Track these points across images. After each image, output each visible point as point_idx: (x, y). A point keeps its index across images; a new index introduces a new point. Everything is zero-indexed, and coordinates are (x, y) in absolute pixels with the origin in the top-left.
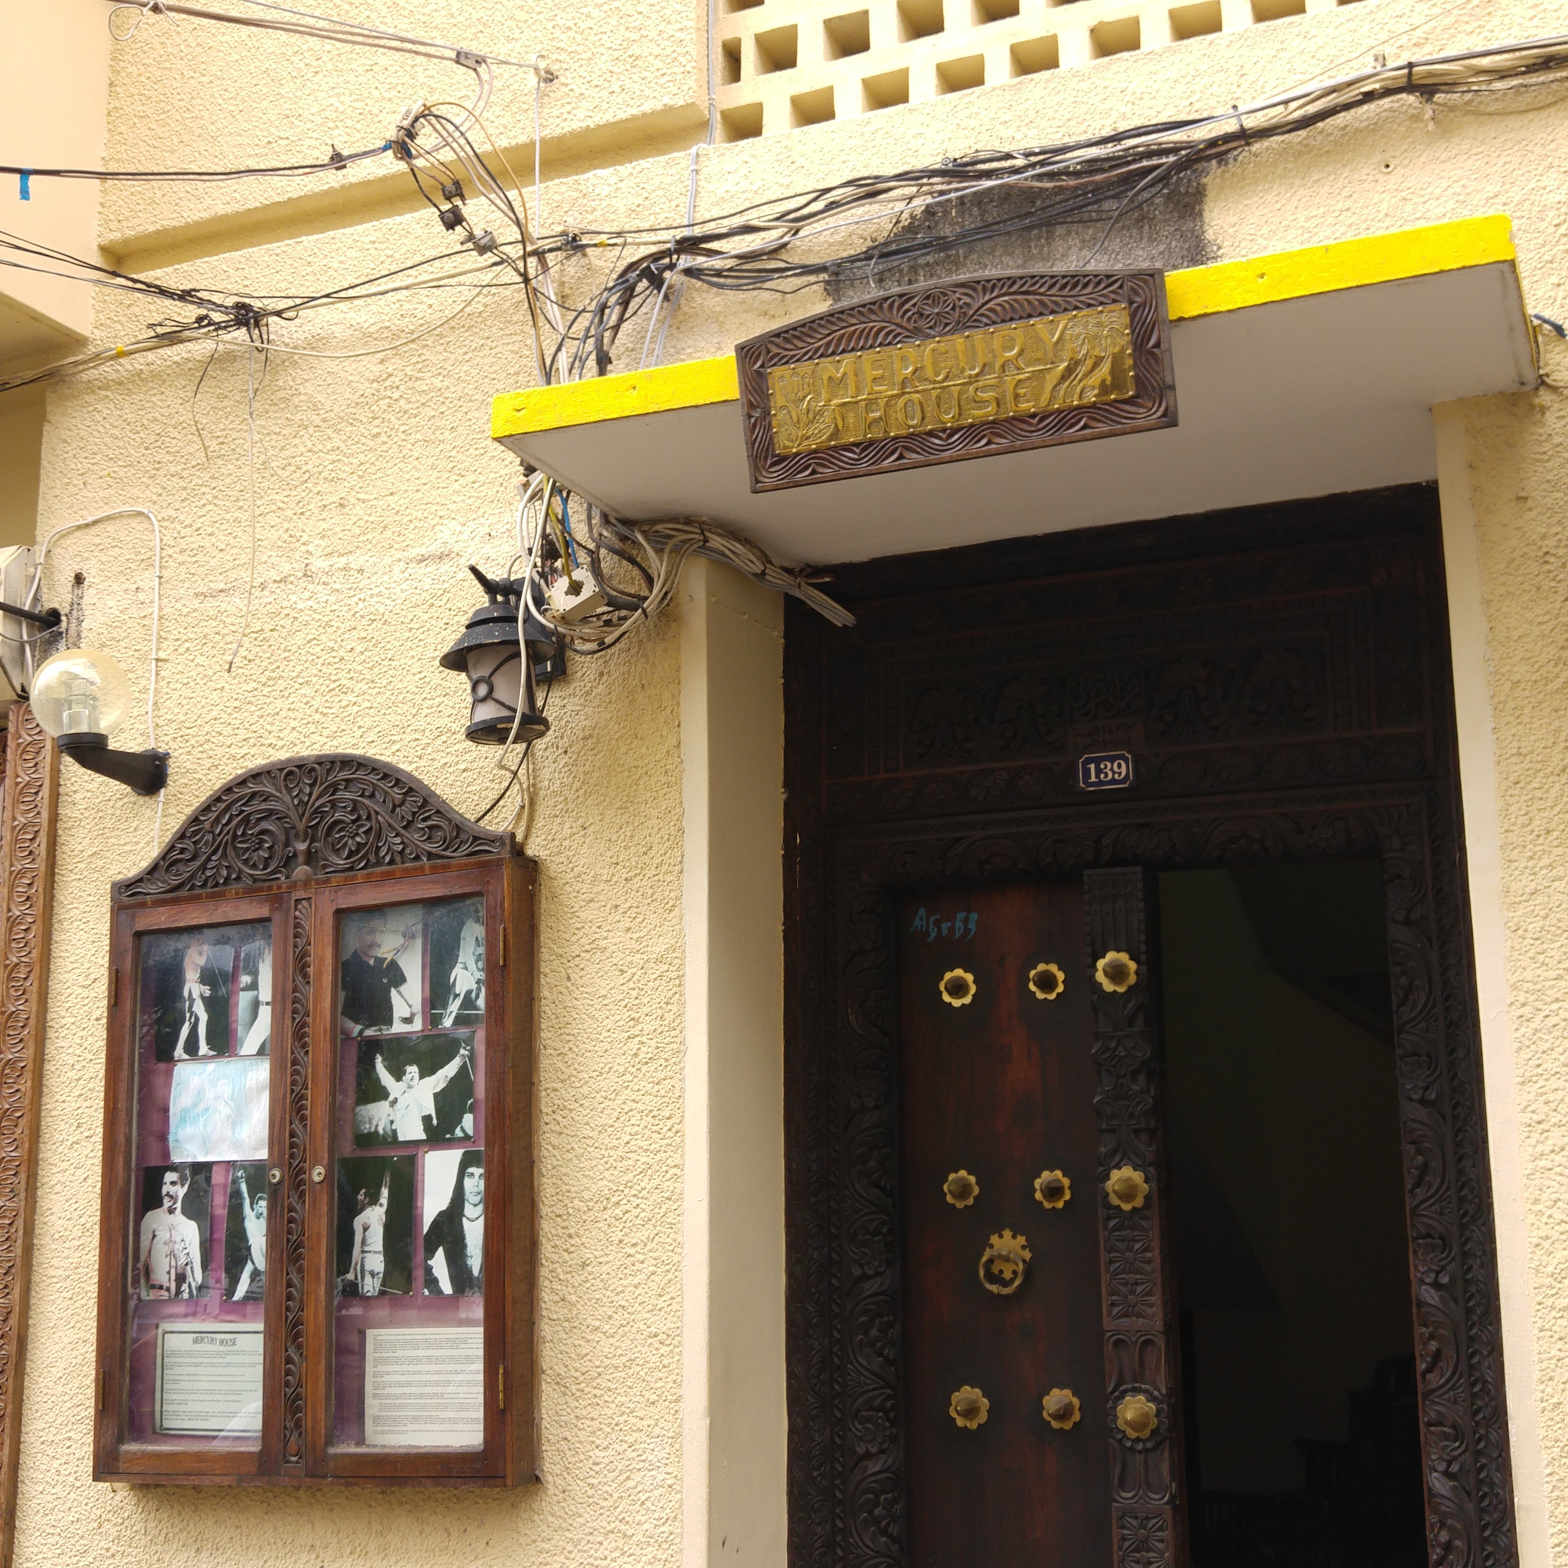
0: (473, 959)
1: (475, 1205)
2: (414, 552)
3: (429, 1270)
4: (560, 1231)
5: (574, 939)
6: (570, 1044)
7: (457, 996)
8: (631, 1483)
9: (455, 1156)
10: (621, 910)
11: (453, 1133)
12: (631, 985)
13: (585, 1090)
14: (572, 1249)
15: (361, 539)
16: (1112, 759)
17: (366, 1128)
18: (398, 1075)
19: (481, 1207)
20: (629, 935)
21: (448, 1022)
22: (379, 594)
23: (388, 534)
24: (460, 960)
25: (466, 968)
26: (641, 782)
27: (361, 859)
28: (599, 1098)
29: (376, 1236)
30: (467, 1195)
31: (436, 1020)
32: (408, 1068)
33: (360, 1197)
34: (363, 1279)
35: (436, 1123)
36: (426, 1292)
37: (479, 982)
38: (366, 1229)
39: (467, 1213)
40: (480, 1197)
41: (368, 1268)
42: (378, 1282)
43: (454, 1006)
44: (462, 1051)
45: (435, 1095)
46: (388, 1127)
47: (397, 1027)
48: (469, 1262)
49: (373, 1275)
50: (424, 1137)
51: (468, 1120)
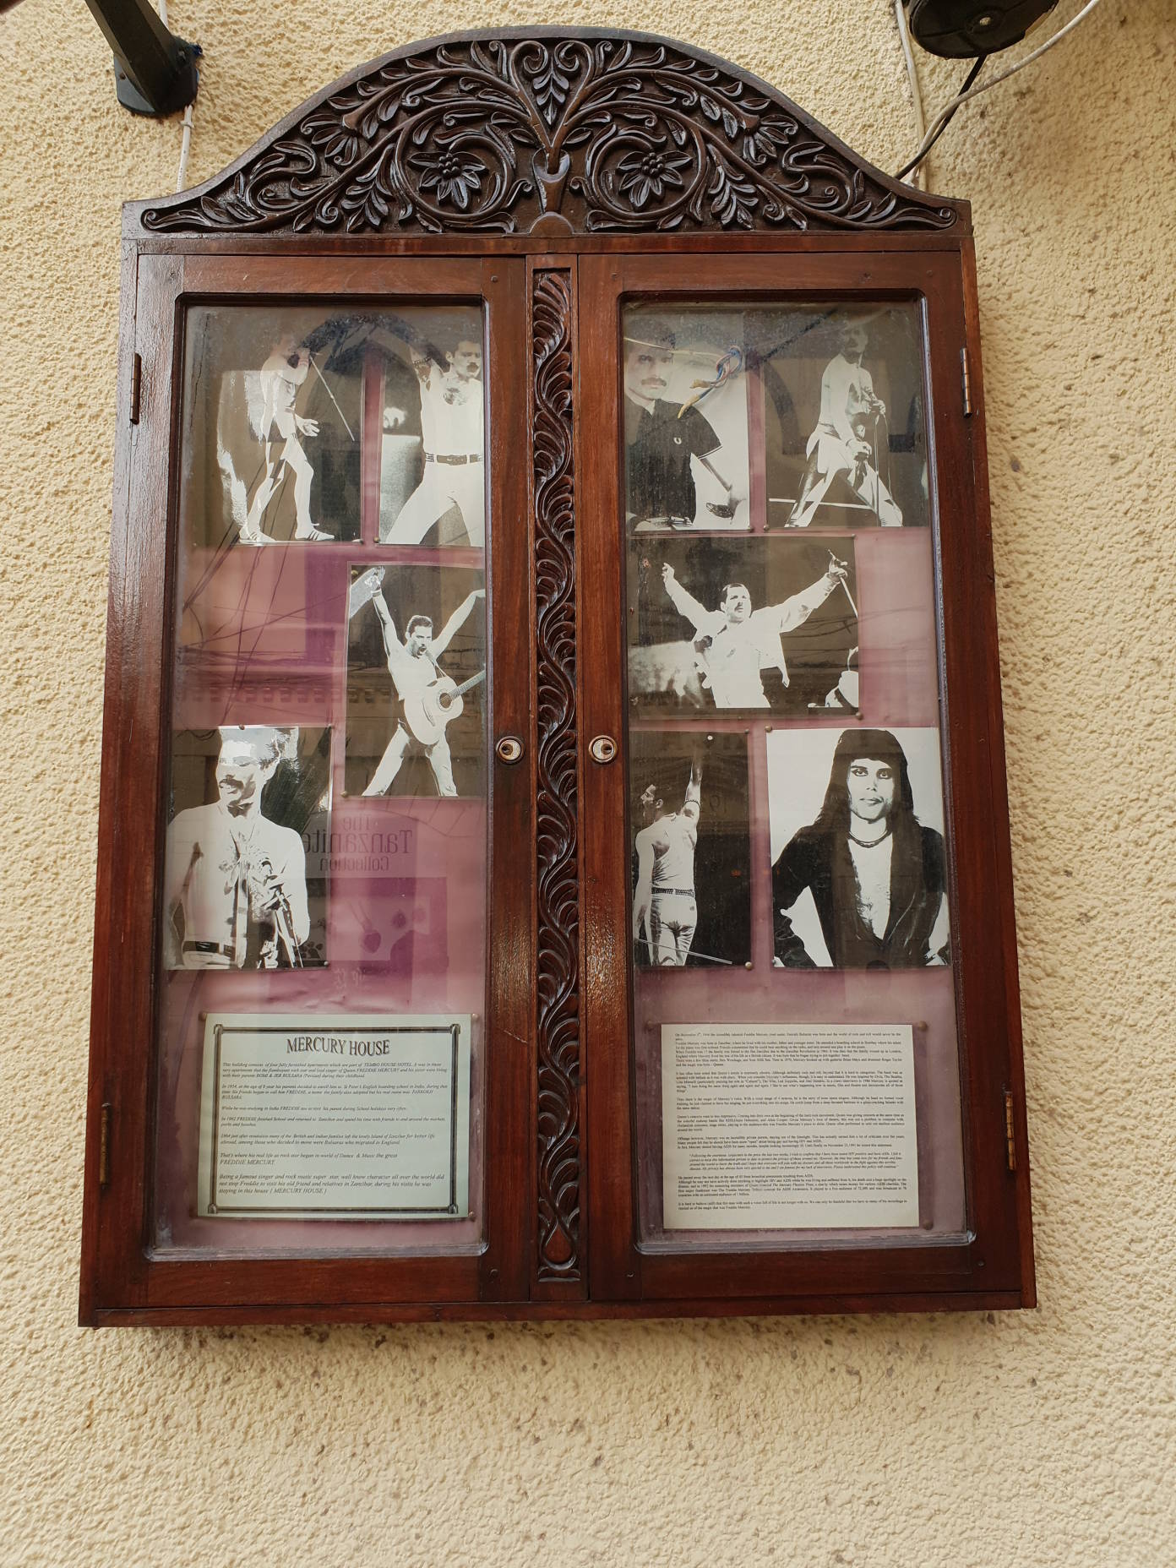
0: (847, 420)
1: (871, 821)
4: (1034, 864)
5: (1023, 403)
6: (1029, 568)
7: (819, 477)
9: (824, 741)
10: (1104, 363)
11: (822, 701)
12: (1133, 478)
13: (1064, 641)
14: (1060, 893)
18: (712, 601)
19: (883, 822)
20: (1123, 402)
21: (802, 519)
24: (821, 419)
25: (835, 434)
26: (1128, 167)
27: (673, 213)
28: (1091, 653)
29: (681, 868)
30: (855, 804)
31: (779, 516)
32: (731, 590)
33: (647, 797)
34: (656, 934)
35: (786, 681)
36: (779, 963)
37: (860, 457)
38: (659, 852)
39: (854, 831)
40: (879, 807)
41: (667, 916)
42: (685, 944)
43: (815, 494)
44: (833, 568)
45: (784, 636)
46: (695, 687)
47: (705, 521)
48: (866, 914)
49: (676, 930)
50: (765, 703)
51: (849, 683)
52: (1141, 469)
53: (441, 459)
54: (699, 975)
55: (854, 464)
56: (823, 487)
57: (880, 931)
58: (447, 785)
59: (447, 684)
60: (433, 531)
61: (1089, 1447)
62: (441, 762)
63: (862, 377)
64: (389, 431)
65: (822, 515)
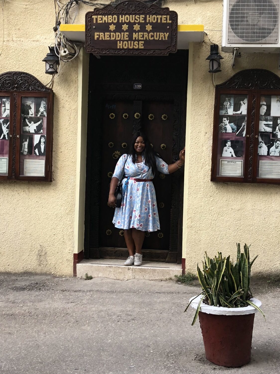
0: (43, 107)
2: (32, 40)
3: (35, 151)
7: (40, 112)
8: (68, 181)
9: (39, 136)
10: (68, 101)
11: (39, 132)
12: (69, 113)
13: (62, 127)
15: (22, 36)
16: (139, 85)
17: (24, 130)
18: (30, 123)
19: (44, 143)
20: (69, 105)
21: (39, 116)
22: (26, 46)
23: (27, 36)
24: (41, 106)
25: (42, 108)
26: (71, 82)
27: (26, 89)
28: (64, 129)
29: (26, 146)
30: (41, 141)
31: (37, 115)
32: (32, 122)
33: (24, 140)
34: (24, 152)
35: (36, 130)
36: (34, 155)
37: (44, 110)
38: (25, 145)
39: (41, 144)
40: (43, 142)
41: (25, 150)
42: (26, 153)
43: (40, 114)
44: (41, 120)
45: (36, 126)
46: (28, 130)
47: (30, 116)
48: (42, 151)
49: (26, 152)
50: (34, 132)
51: (42, 131)
52: (70, 112)
53: (7, 109)
54: (28, 155)
55: (43, 111)
56: (40, 113)
57: (43, 152)
58: (7, 139)
59: (7, 130)
60: (6, 116)
61: (57, 194)
62: (6, 136)
63: (45, 103)
64: (3, 107)
65: (40, 116)
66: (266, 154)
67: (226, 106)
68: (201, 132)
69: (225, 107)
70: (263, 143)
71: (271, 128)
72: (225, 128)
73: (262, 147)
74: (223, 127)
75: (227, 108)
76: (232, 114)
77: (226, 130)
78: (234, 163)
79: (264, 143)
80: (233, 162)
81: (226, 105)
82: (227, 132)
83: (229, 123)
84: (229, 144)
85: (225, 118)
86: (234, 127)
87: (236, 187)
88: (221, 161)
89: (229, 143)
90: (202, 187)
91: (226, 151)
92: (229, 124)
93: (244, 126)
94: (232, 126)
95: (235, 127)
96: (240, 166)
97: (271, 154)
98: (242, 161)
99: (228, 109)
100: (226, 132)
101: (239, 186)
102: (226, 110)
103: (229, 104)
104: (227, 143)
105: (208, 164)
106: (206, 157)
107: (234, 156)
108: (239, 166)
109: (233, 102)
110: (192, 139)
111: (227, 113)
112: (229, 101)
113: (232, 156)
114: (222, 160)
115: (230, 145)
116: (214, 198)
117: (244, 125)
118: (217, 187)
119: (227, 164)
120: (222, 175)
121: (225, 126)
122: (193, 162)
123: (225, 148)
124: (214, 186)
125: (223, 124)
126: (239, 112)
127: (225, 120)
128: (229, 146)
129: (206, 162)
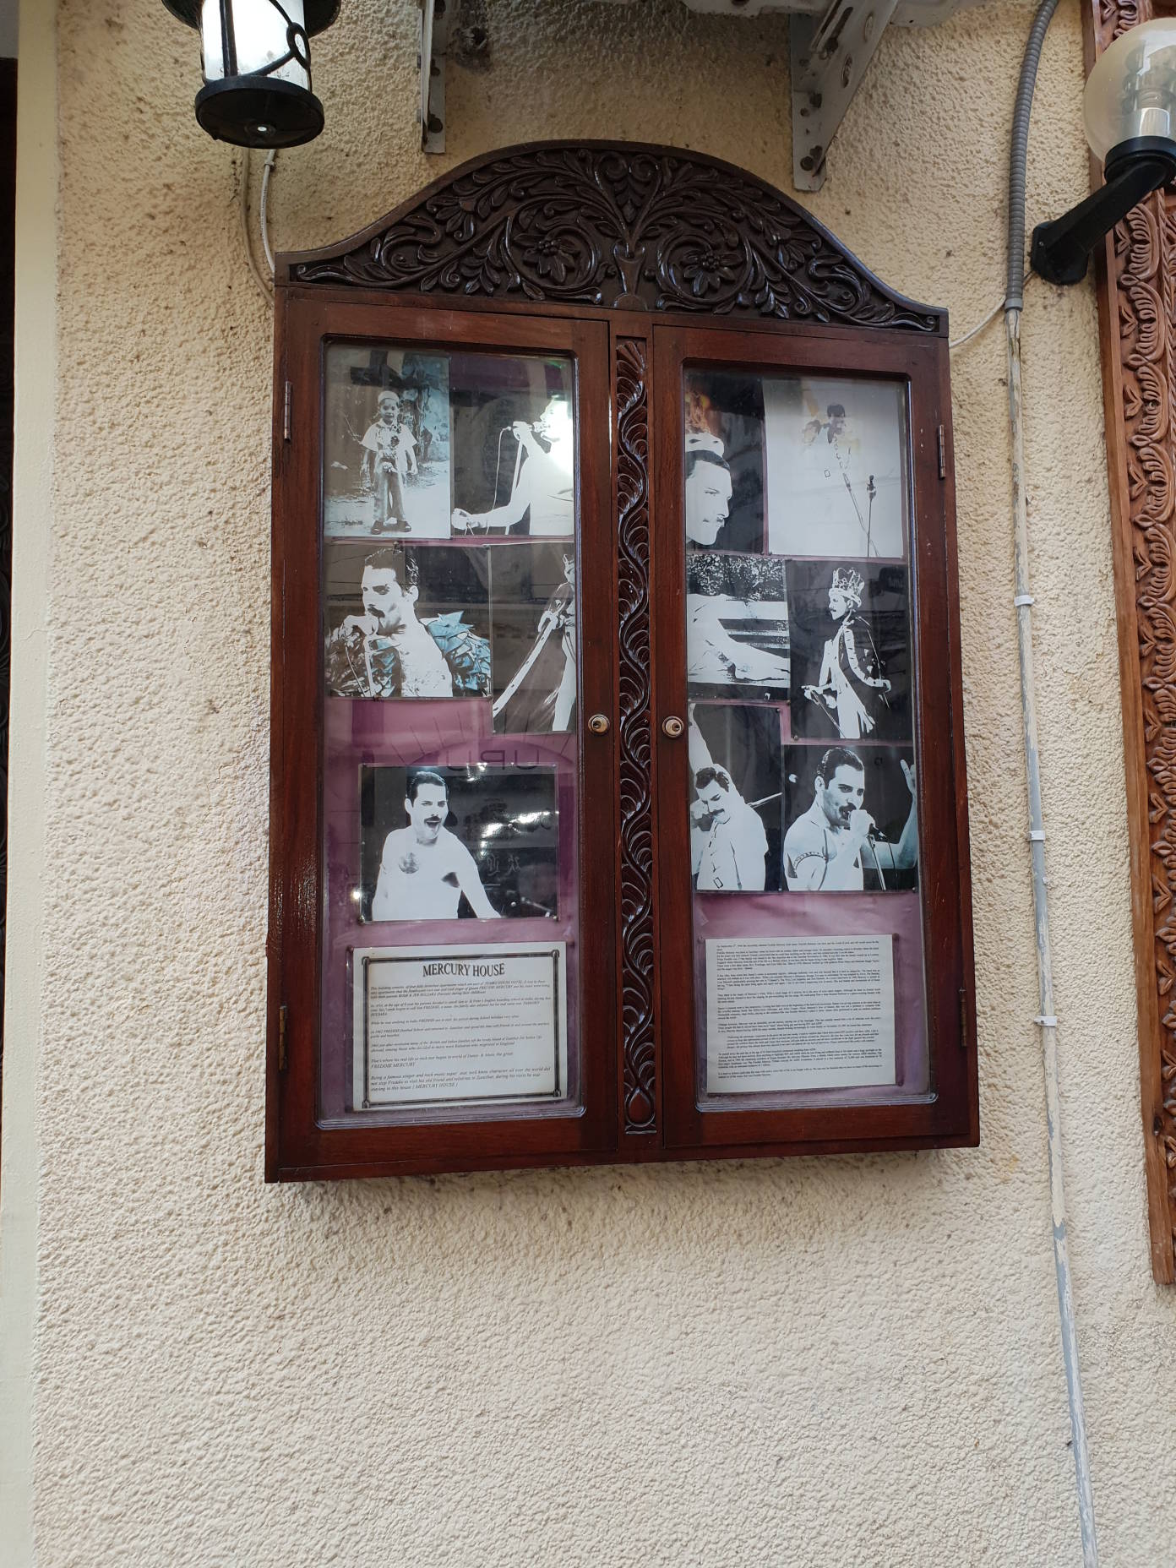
66: (754, 878)
67: (384, 459)
68: (164, 698)
69: (378, 470)
70: (724, 785)
71: (780, 653)
72: (388, 660)
73: (720, 817)
74: (368, 654)
75: (391, 476)
76: (447, 535)
77: (398, 676)
78: (480, 980)
79: (732, 786)
80: (478, 971)
81: (388, 452)
82: (407, 692)
83: (421, 612)
84: (428, 803)
85: (378, 566)
86: (465, 649)
87: (510, 1198)
88: (367, 962)
89: (430, 799)
90: (191, 1234)
91: (410, 869)
92: (426, 621)
93: (559, 633)
94: (449, 638)
95: (477, 648)
96: (536, 1001)
97: (794, 875)
98: (555, 955)
99: (403, 488)
100: (398, 691)
101: (536, 1191)
102: (387, 497)
103: (407, 440)
104: (413, 796)
105: (241, 1005)
106: (219, 931)
107: (484, 909)
108: (529, 1001)
109: (447, 431)
110: (75, 767)
111: (393, 521)
112: (409, 416)
113: (465, 910)
114: (370, 952)
115: (443, 812)
116: (314, 1329)
117: (552, 626)
118: (333, 1217)
119: (415, 990)
120: (374, 1097)
121: (386, 642)
122: (91, 994)
123: (396, 844)
124: (304, 1211)
125: (367, 622)
126: (500, 517)
127: (382, 590)
128: (433, 821)
129: (214, 982)
